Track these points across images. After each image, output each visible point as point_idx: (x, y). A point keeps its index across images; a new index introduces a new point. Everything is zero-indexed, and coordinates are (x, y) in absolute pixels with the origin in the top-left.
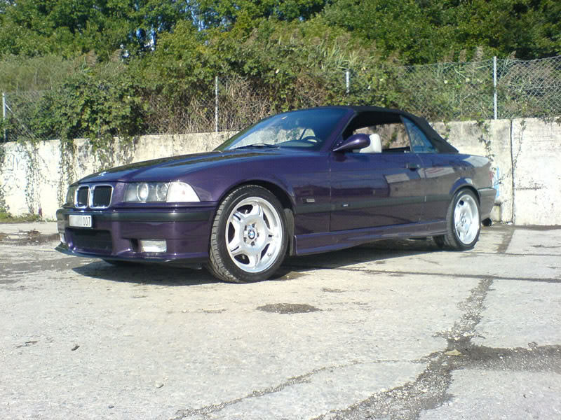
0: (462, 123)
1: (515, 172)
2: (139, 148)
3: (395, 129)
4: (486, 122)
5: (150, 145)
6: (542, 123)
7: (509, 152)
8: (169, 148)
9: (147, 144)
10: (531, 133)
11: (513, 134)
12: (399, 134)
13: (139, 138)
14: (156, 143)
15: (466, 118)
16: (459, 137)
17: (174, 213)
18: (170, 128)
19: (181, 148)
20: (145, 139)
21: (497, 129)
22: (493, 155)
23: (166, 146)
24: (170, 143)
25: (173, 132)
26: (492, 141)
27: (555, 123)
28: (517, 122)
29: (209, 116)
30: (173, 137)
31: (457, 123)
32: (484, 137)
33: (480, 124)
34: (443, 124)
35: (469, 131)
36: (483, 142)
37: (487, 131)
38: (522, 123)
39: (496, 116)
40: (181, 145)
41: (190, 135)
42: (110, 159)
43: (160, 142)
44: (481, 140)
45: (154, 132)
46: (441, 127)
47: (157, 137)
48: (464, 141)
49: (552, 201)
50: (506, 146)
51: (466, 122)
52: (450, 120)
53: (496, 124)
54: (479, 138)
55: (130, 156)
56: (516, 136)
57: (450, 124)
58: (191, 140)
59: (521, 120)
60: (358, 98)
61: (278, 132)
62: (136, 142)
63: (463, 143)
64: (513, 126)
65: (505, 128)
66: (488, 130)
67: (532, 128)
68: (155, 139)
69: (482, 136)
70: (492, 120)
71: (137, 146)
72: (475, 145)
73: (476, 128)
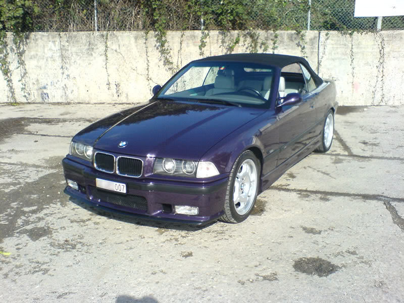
0: (286, 32)
1: (320, 69)
2: (30, 42)
3: (238, 34)
4: (303, 32)
5: (40, 40)
6: (340, 35)
7: (317, 55)
8: (57, 43)
9: (37, 40)
10: (333, 42)
11: (320, 41)
12: (242, 39)
13: (29, 35)
14: (45, 39)
15: (287, 27)
16: (283, 43)
17: (203, 188)
18: (55, 26)
19: (67, 44)
20: (35, 36)
21: (310, 38)
22: (307, 57)
23: (54, 42)
24: (58, 39)
25: (57, 30)
26: (306, 46)
27: (348, 36)
28: (323, 33)
29: (90, 16)
30: (59, 35)
31: (282, 32)
32: (301, 44)
33: (299, 33)
34: (272, 32)
35: (291, 38)
36: (300, 47)
37: (303, 39)
38: (327, 34)
39: (309, 27)
40: (67, 41)
41: (75, 33)
42: (5, 51)
43: (49, 38)
44: (298, 45)
45: (41, 29)
46: (271, 34)
47: (45, 34)
48: (287, 45)
49: (342, 90)
50: (315, 50)
51: (290, 32)
52: (277, 30)
53: (309, 34)
54: (297, 44)
55: (22, 49)
56: (322, 44)
57: (278, 32)
58: (75, 37)
59: (326, 31)
60: (211, 10)
61: (147, 33)
62: (27, 38)
63: (286, 47)
64: (321, 36)
65: (315, 38)
66: (304, 38)
67: (334, 39)
68: (44, 36)
69: (299, 43)
70: (306, 31)
71: (28, 41)
72: (295, 49)
73: (295, 36)
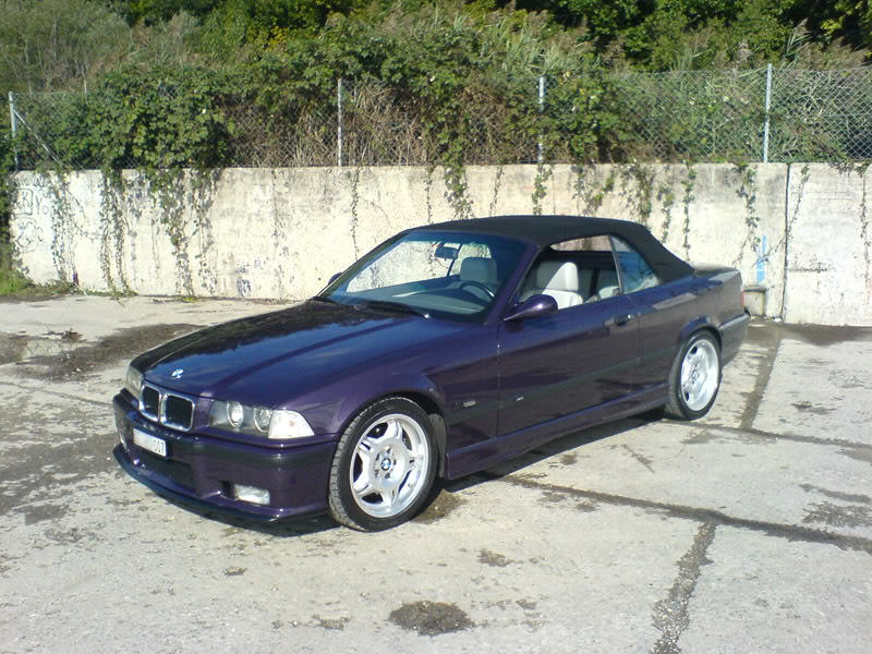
0: (714, 166)
1: (789, 244)
2: (222, 186)
3: (612, 172)
4: (751, 167)
5: (238, 183)
6: (835, 171)
7: (783, 215)
8: (268, 188)
9: (234, 182)
10: (816, 187)
11: (790, 186)
12: (618, 181)
13: (220, 173)
14: (248, 180)
15: (721, 157)
16: (708, 188)
18: (269, 157)
19: (287, 189)
20: (232, 174)
21: (766, 178)
22: (757, 219)
23: (263, 186)
24: (269, 181)
25: (273, 164)
26: (757, 195)
27: (854, 173)
28: (796, 168)
29: (329, 141)
30: (273, 172)
31: (706, 166)
32: (746, 190)
33: (741, 169)
34: (684, 166)
35: (724, 179)
36: (744, 199)
37: (751, 181)
38: (804, 171)
39: (766, 156)
40: (286, 185)
41: (301, 170)
42: (179, 203)
43: (254, 179)
44: (741, 193)
45: (243, 163)
46: (682, 172)
47: (249, 171)
48: (715, 194)
49: (842, 291)
50: (778, 205)
51: (721, 166)
52: (696, 161)
53: (765, 170)
54: (738, 192)
55: (207, 198)
56: (795, 190)
57: (695, 167)
58: (301, 177)
59: (804, 165)
61: (432, 170)
62: (217, 178)
63: (713, 197)
64: (791, 174)
65: (778, 178)
66: (753, 178)
67: (819, 179)
68: (245, 174)
69: (742, 188)
70: (760, 164)
71: (218, 184)
72: (732, 202)
73: (733, 174)
